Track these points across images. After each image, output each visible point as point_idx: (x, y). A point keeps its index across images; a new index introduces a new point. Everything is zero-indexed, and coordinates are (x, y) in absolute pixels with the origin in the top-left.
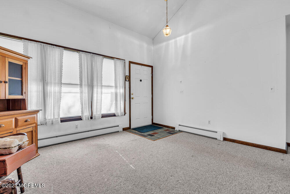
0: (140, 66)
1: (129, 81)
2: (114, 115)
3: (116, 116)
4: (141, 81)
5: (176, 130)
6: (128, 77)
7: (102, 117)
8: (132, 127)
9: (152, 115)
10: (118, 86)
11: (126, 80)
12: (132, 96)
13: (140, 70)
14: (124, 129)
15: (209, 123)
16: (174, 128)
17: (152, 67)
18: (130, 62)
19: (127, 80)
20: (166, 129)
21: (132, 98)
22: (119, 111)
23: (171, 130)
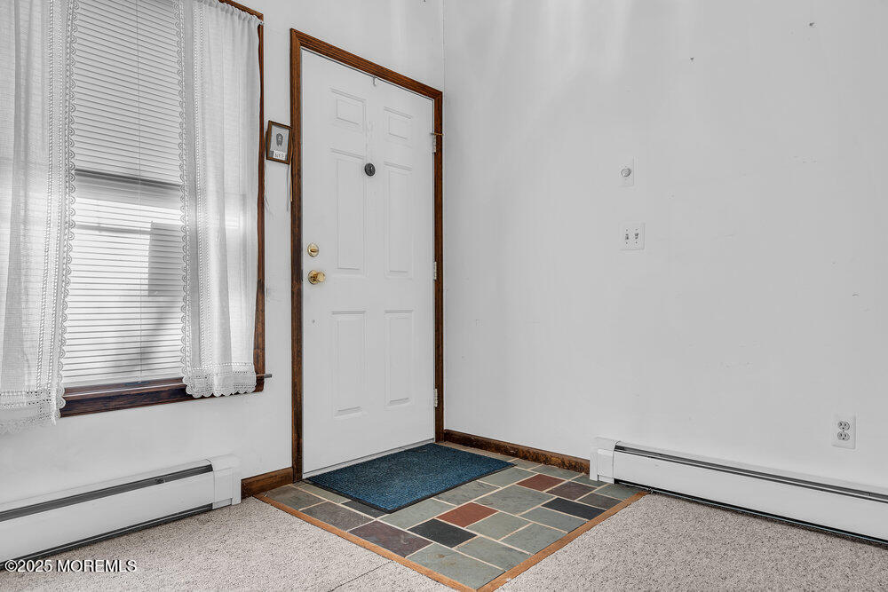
0: (364, 79)
1: (294, 160)
2: (178, 393)
3: (190, 398)
4: (370, 170)
5: (593, 477)
6: (285, 133)
7: (65, 412)
8: (310, 467)
9: (439, 385)
10: (204, 190)
11: (264, 152)
12: (308, 265)
13: (362, 101)
14: (253, 489)
15: (843, 437)
16: (580, 467)
17: (436, 95)
18: (300, 41)
19: (280, 152)
20: (533, 470)
21: (314, 279)
22: (212, 364)
23: (568, 478)
